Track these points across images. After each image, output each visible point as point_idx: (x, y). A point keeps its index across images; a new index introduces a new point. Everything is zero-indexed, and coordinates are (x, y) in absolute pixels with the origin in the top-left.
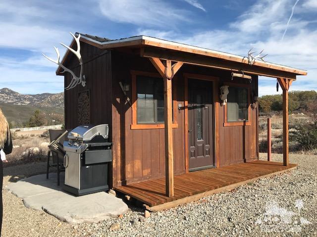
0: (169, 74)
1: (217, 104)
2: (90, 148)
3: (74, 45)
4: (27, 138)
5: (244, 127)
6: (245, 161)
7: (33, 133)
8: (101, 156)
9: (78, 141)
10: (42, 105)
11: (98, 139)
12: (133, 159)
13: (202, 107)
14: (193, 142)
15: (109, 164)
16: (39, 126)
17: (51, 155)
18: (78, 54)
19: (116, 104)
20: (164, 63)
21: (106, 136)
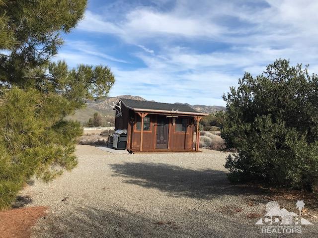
0: (143, 117)
1: (170, 124)
2: (121, 136)
3: (118, 104)
4: (90, 135)
5: (185, 134)
6: (185, 149)
7: (93, 132)
8: (123, 139)
9: (117, 134)
10: (100, 107)
11: (123, 134)
12: (134, 141)
13: (164, 125)
14: (158, 138)
15: (126, 142)
16: (96, 126)
17: (109, 142)
18: (120, 107)
19: (130, 123)
20: (141, 114)
21: (126, 133)
